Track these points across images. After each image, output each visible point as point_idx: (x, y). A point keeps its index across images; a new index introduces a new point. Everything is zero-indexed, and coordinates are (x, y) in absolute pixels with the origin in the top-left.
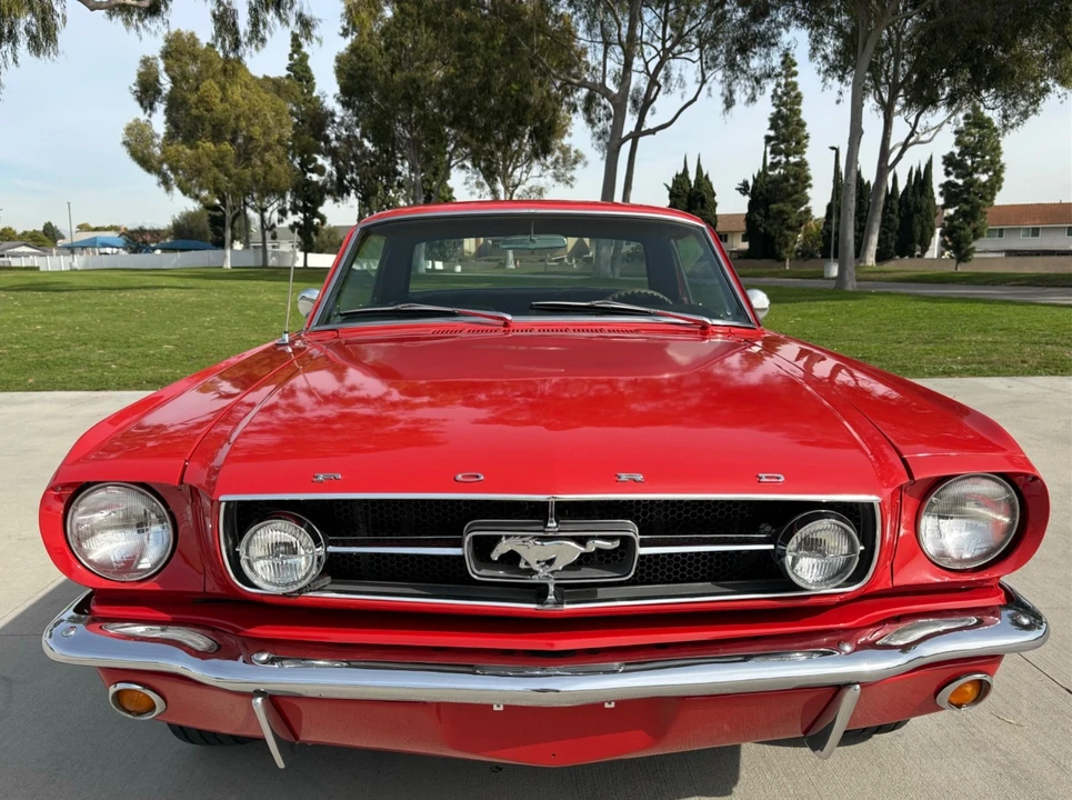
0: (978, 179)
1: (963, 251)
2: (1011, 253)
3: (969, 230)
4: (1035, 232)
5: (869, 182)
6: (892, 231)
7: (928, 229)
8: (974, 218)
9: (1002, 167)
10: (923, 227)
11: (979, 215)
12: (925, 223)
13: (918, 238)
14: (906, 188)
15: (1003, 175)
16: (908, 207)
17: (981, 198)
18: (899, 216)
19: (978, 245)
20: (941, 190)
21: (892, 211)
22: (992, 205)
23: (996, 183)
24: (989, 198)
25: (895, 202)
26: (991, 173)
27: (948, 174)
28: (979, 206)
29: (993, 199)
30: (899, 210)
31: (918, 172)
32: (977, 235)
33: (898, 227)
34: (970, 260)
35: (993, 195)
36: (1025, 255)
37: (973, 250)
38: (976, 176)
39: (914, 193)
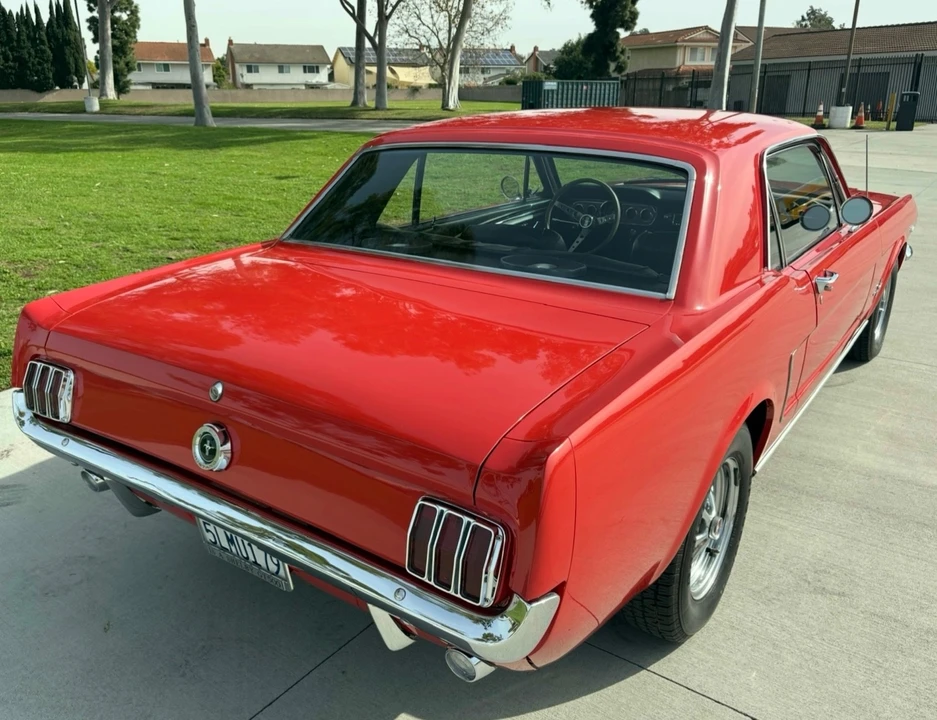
0: (120, 17)
1: (121, 83)
2: (156, 86)
3: (122, 64)
4: (166, 67)
5: (10, 11)
6: (47, 62)
7: (80, 61)
8: (125, 54)
9: (136, 7)
10: (76, 60)
11: (127, 49)
12: (76, 55)
13: (73, 70)
14: (50, 19)
15: (139, 15)
16: (57, 39)
17: (127, 34)
18: (50, 48)
19: (133, 77)
20: (88, 24)
21: (42, 42)
22: (136, 42)
23: (134, 22)
24: (133, 35)
25: (43, 33)
26: (128, 12)
27: (91, 9)
28: (127, 42)
29: (135, 37)
30: (49, 41)
31: (58, 6)
32: (130, 70)
33: (51, 58)
34: (128, 91)
35: (135, 32)
36: (164, 88)
37: (128, 83)
38: (117, 14)
39: (59, 26)
